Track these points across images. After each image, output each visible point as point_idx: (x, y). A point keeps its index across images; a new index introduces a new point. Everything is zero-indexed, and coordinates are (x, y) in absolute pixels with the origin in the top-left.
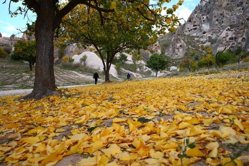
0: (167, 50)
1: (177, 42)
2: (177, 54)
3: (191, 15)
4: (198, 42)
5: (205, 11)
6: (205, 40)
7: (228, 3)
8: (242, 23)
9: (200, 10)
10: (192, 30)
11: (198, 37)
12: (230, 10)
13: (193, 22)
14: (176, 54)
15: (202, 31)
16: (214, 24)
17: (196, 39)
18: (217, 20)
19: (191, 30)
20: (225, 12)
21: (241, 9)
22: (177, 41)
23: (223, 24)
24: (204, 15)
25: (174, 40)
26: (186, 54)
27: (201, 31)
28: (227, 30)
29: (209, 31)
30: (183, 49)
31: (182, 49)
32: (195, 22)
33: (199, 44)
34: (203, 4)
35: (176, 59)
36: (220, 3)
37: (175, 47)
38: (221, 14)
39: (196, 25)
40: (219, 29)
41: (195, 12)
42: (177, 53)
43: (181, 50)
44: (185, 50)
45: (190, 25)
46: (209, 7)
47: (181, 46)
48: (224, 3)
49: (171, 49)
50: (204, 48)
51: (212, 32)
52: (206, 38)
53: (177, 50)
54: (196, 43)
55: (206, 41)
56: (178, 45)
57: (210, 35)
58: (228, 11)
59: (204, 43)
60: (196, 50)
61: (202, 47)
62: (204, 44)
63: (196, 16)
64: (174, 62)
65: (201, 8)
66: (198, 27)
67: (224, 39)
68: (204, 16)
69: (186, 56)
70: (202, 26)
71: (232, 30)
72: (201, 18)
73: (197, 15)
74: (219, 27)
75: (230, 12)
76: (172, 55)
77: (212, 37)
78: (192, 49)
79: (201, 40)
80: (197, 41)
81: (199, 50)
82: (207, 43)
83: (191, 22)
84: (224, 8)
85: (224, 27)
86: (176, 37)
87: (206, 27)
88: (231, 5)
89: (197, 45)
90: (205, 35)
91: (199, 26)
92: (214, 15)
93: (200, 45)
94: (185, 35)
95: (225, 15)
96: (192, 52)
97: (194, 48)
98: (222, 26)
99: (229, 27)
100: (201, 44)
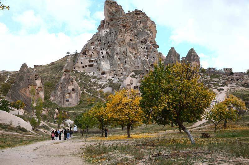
0: (53, 94)
1: (68, 84)
2: (68, 101)
3: (87, 45)
4: (95, 86)
5: (105, 44)
6: (104, 83)
7: (131, 38)
8: (147, 71)
9: (99, 41)
10: (88, 67)
11: (95, 78)
12: (134, 48)
13: (89, 55)
14: (66, 101)
15: (101, 70)
16: (116, 64)
17: (93, 80)
18: (119, 59)
19: (86, 66)
20: (128, 51)
21: (145, 48)
22: (68, 81)
23: (126, 66)
24: (103, 49)
25: (65, 79)
26: (80, 102)
27: (99, 70)
28: (131, 76)
29: (110, 72)
30: (77, 94)
31: (75, 94)
32: (91, 56)
33: (97, 88)
34: (102, 34)
35: (67, 108)
36: (122, 37)
37: (65, 90)
38: (124, 52)
39: (92, 61)
40: (121, 71)
41: (92, 42)
42: (68, 99)
43: (73, 95)
44: (79, 96)
45: (84, 59)
46: (109, 39)
47: (73, 90)
48: (127, 38)
49: (59, 93)
50: (103, 95)
51: (113, 74)
52: (106, 81)
53: (68, 95)
54: (92, 86)
55: (106, 84)
56: (70, 88)
57: (110, 78)
58: (132, 49)
59: (104, 87)
60: (94, 96)
61: (101, 93)
62: (103, 89)
63: (93, 48)
64: (66, 113)
65: (99, 39)
66: (95, 64)
67: (128, 87)
68: (103, 51)
69: (80, 104)
70: (100, 63)
71: (136, 76)
72: (99, 52)
73: (95, 46)
74: (122, 68)
75: (134, 50)
76: (60, 102)
77: (113, 81)
78: (88, 95)
79: (100, 83)
80: (94, 83)
81: (98, 96)
82: (107, 88)
83: (85, 54)
84: (128, 45)
85: (127, 69)
86: (68, 76)
87: (105, 66)
88: (135, 42)
89: (94, 89)
90: (105, 76)
91: (96, 62)
92: (116, 52)
93: (98, 90)
94: (77, 72)
95: (129, 54)
96: (89, 100)
97: (91, 93)
98: (125, 68)
99: (133, 73)
100: (99, 88)
